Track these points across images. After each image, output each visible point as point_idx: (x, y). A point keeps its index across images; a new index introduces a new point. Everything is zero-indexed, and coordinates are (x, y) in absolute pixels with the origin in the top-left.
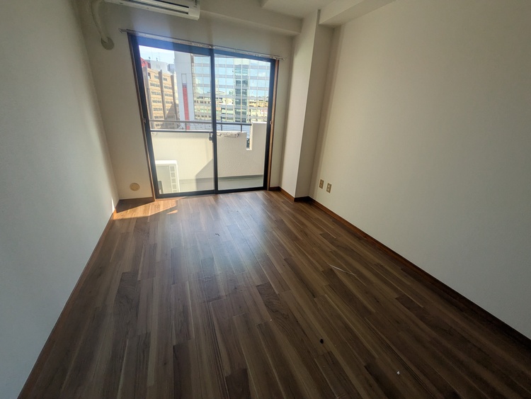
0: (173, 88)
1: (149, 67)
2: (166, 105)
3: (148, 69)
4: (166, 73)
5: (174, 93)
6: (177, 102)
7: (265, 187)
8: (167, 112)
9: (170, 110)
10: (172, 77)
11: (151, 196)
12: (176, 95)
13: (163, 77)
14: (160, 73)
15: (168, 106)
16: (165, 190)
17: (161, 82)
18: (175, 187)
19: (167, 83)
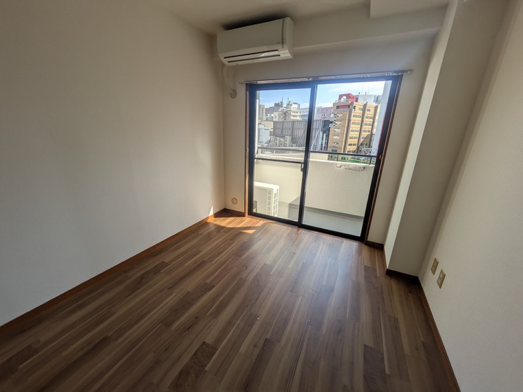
0: (374, 118)
1: (357, 101)
2: (363, 133)
3: (355, 103)
4: (371, 104)
5: (374, 122)
6: (374, 131)
7: (362, 239)
8: (362, 140)
9: (365, 138)
10: (376, 108)
11: (243, 211)
12: (376, 124)
13: (367, 108)
14: (365, 106)
15: (364, 134)
16: (259, 209)
17: (364, 114)
18: (269, 209)
19: (370, 114)
